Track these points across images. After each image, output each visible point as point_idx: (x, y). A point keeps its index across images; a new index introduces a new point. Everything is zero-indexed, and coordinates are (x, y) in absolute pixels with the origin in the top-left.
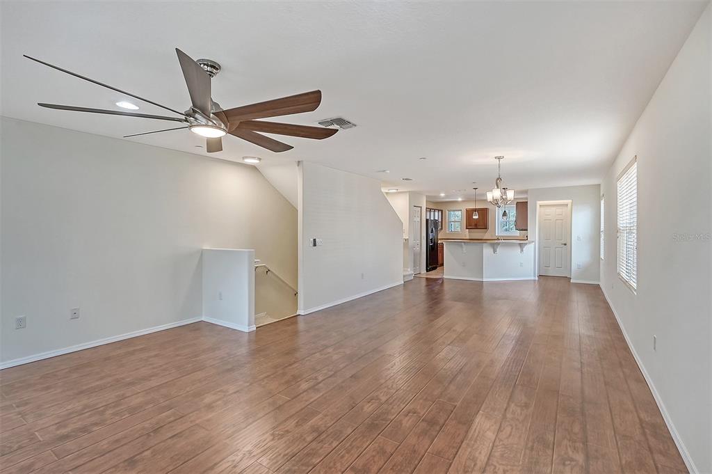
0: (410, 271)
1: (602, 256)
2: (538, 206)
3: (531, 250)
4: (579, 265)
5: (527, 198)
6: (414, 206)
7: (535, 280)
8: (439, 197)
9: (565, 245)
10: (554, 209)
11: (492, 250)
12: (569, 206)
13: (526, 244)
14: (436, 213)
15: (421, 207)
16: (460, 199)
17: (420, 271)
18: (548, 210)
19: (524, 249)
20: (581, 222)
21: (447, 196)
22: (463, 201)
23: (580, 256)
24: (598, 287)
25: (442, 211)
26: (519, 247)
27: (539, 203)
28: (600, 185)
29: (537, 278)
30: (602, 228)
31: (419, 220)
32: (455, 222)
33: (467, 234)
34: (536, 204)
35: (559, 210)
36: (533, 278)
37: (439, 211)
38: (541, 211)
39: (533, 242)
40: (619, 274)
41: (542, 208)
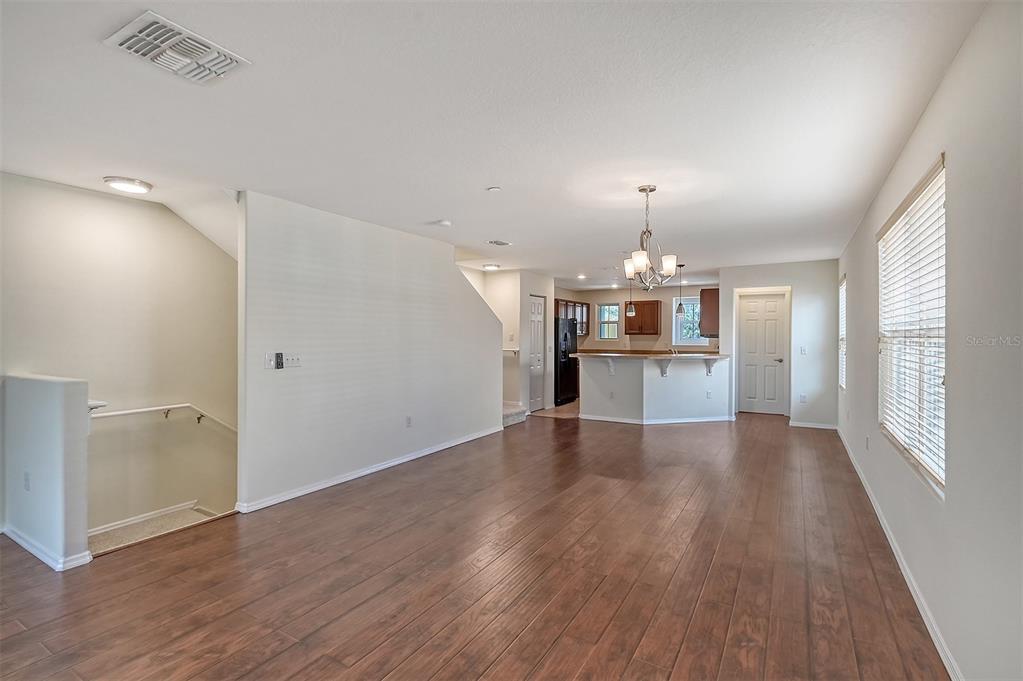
0: (522, 407)
1: (843, 382)
2: (736, 298)
3: (724, 370)
4: (804, 397)
5: (718, 285)
6: (530, 296)
7: (730, 422)
8: (578, 281)
9: (781, 361)
10: (761, 302)
11: (659, 371)
12: (787, 296)
13: (715, 360)
14: (578, 309)
15: (545, 297)
16: (615, 286)
17: (543, 404)
18: (752, 304)
19: (713, 369)
20: (806, 324)
21: (589, 280)
22: (619, 290)
23: (804, 382)
24: (834, 435)
25: (588, 306)
26: (704, 366)
27: (738, 291)
28: (837, 260)
29: (734, 419)
30: (843, 332)
31: (541, 318)
32: (608, 323)
33: (627, 342)
34: (732, 292)
35: (771, 304)
36: (726, 418)
37: (582, 305)
38: (741, 304)
39: (728, 356)
40: (882, 426)
41: (744, 301)
